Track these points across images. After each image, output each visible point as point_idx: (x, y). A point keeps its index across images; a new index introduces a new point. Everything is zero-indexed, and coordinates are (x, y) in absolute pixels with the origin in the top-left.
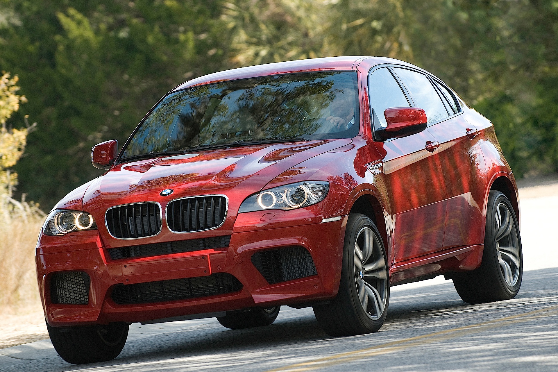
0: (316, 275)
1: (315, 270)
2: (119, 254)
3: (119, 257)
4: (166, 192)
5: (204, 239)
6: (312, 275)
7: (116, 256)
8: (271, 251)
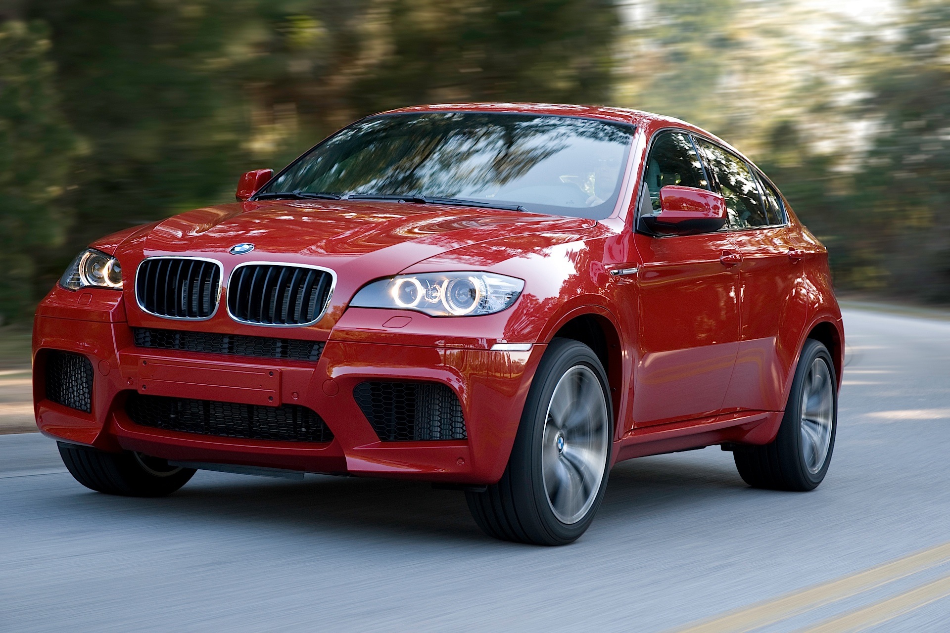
0: (464, 441)
1: (464, 431)
2: (148, 339)
3: (148, 345)
4: (240, 248)
5: (284, 341)
6: (459, 439)
7: (142, 341)
8: (391, 384)
